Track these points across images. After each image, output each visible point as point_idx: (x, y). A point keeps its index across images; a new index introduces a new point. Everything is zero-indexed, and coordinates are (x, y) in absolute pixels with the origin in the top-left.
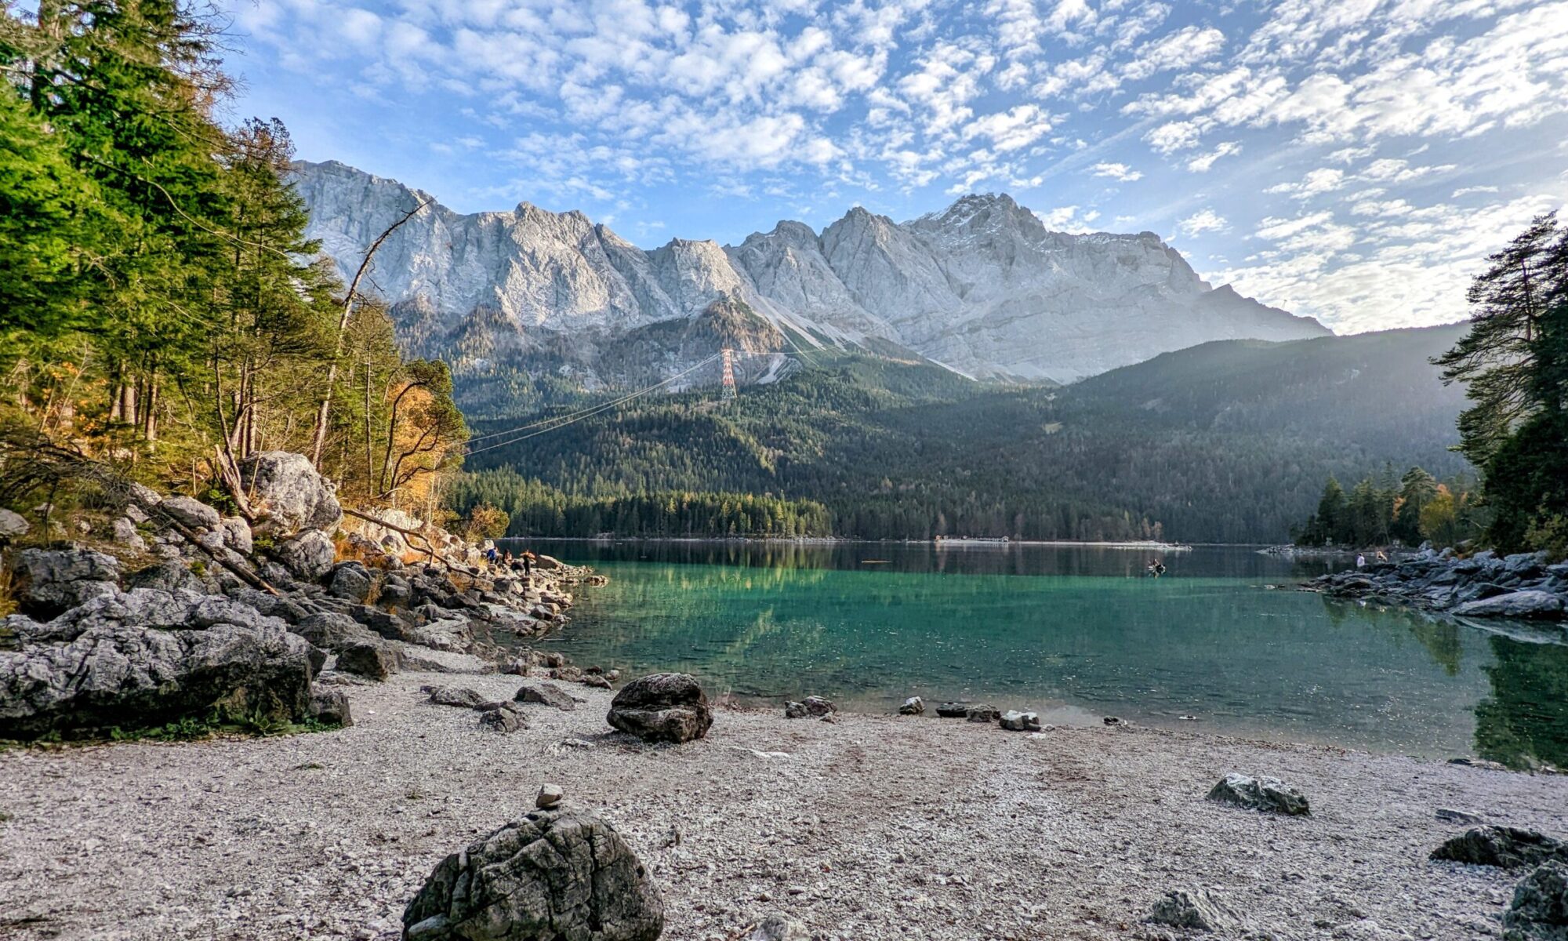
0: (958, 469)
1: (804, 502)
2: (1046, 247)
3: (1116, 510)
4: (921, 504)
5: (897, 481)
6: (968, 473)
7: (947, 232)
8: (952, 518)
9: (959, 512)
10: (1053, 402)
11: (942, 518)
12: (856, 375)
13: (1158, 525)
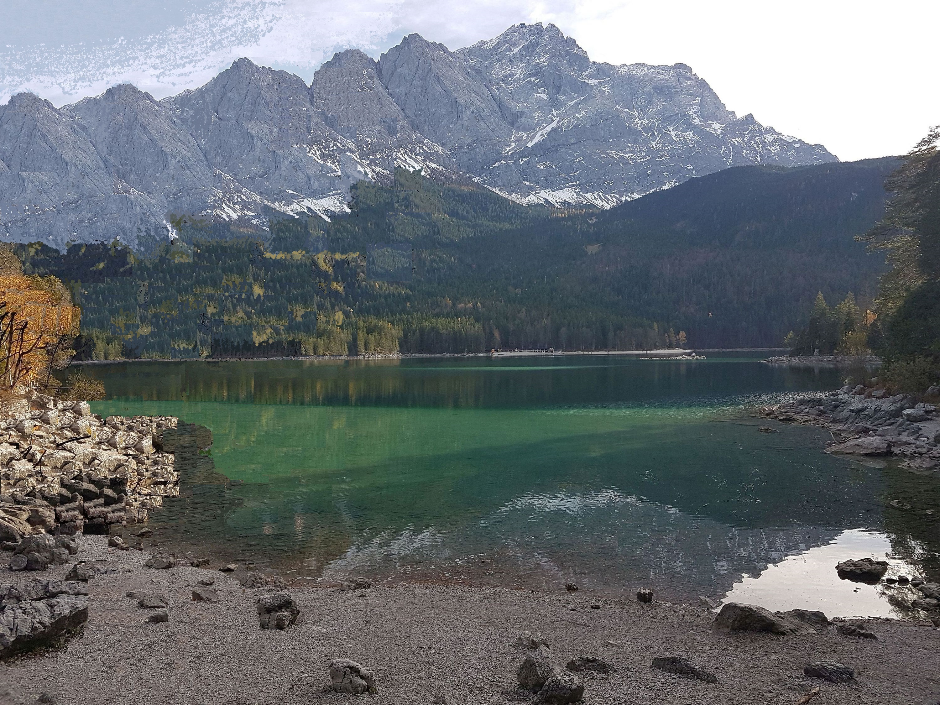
0: (510, 288)
1: (372, 320)
2: (591, 77)
3: (646, 322)
4: (478, 321)
5: (455, 300)
6: (519, 291)
7: (499, 60)
8: (505, 333)
9: (511, 327)
10: (593, 225)
11: (497, 334)
12: (417, 201)
13: (683, 334)
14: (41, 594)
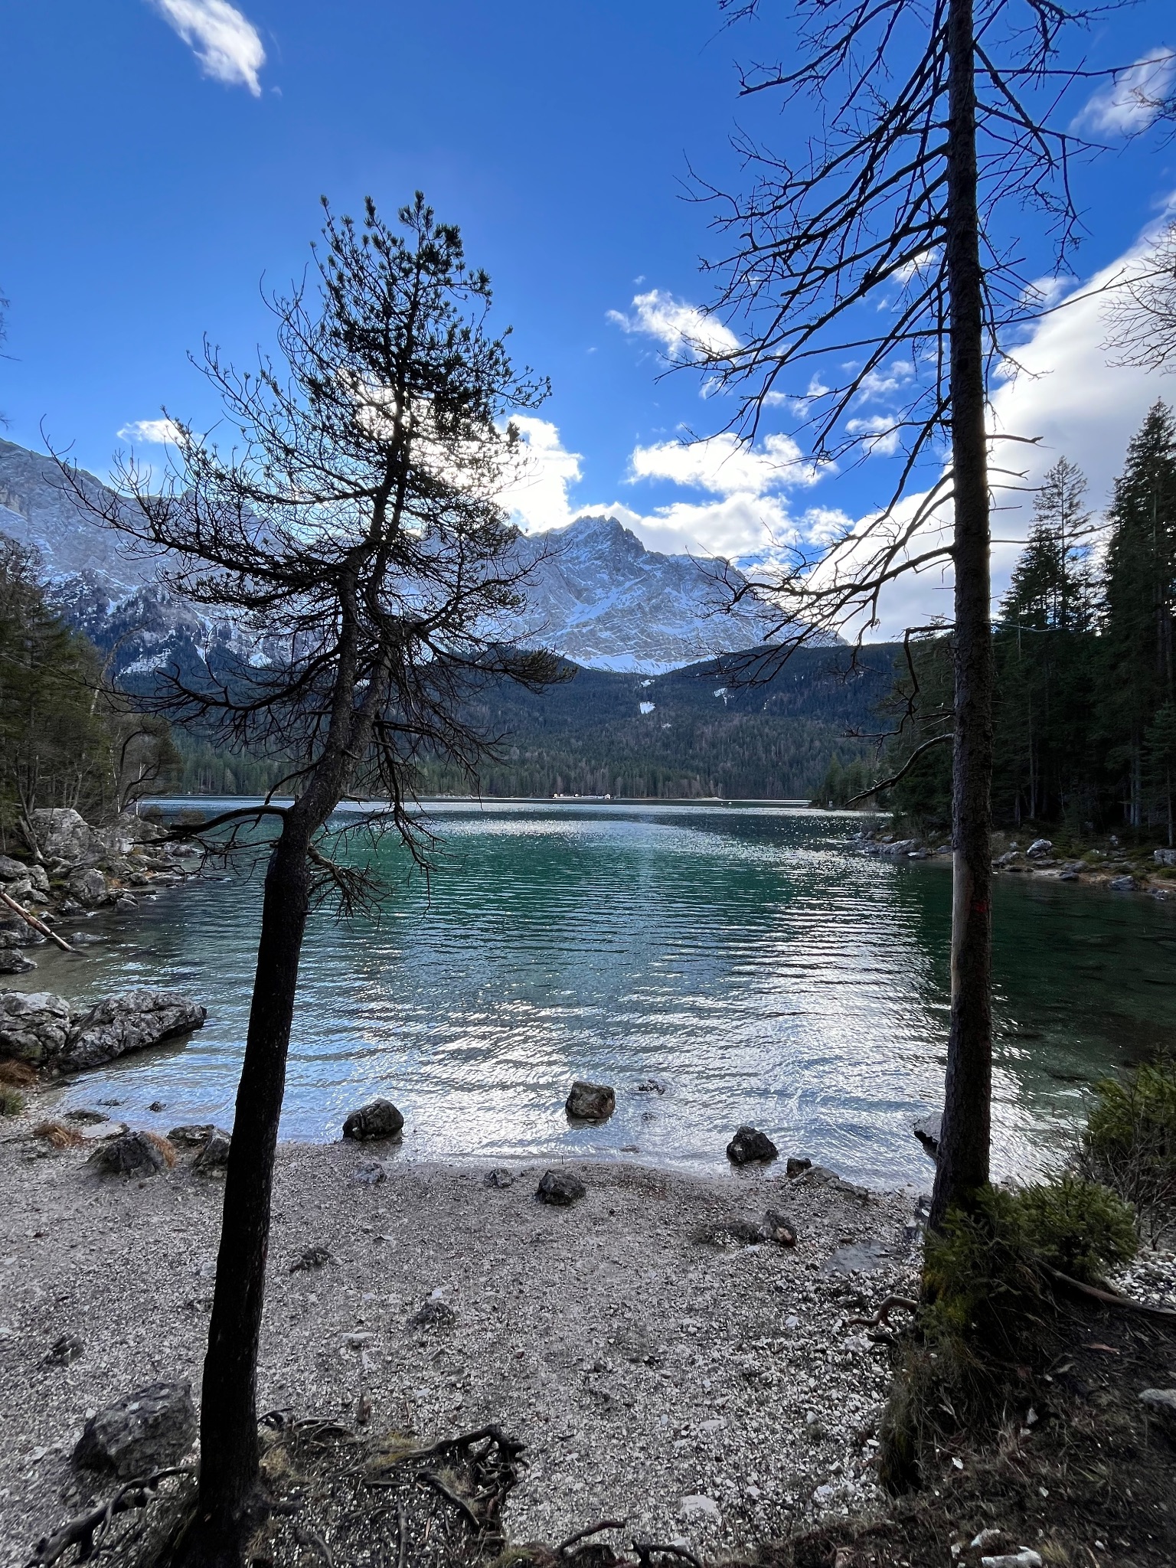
0: (573, 741)
2: (645, 563)
3: (690, 774)
4: (543, 768)
6: (580, 743)
8: (567, 779)
9: (573, 774)
10: (647, 687)
11: (559, 779)
14: (151, 1006)
